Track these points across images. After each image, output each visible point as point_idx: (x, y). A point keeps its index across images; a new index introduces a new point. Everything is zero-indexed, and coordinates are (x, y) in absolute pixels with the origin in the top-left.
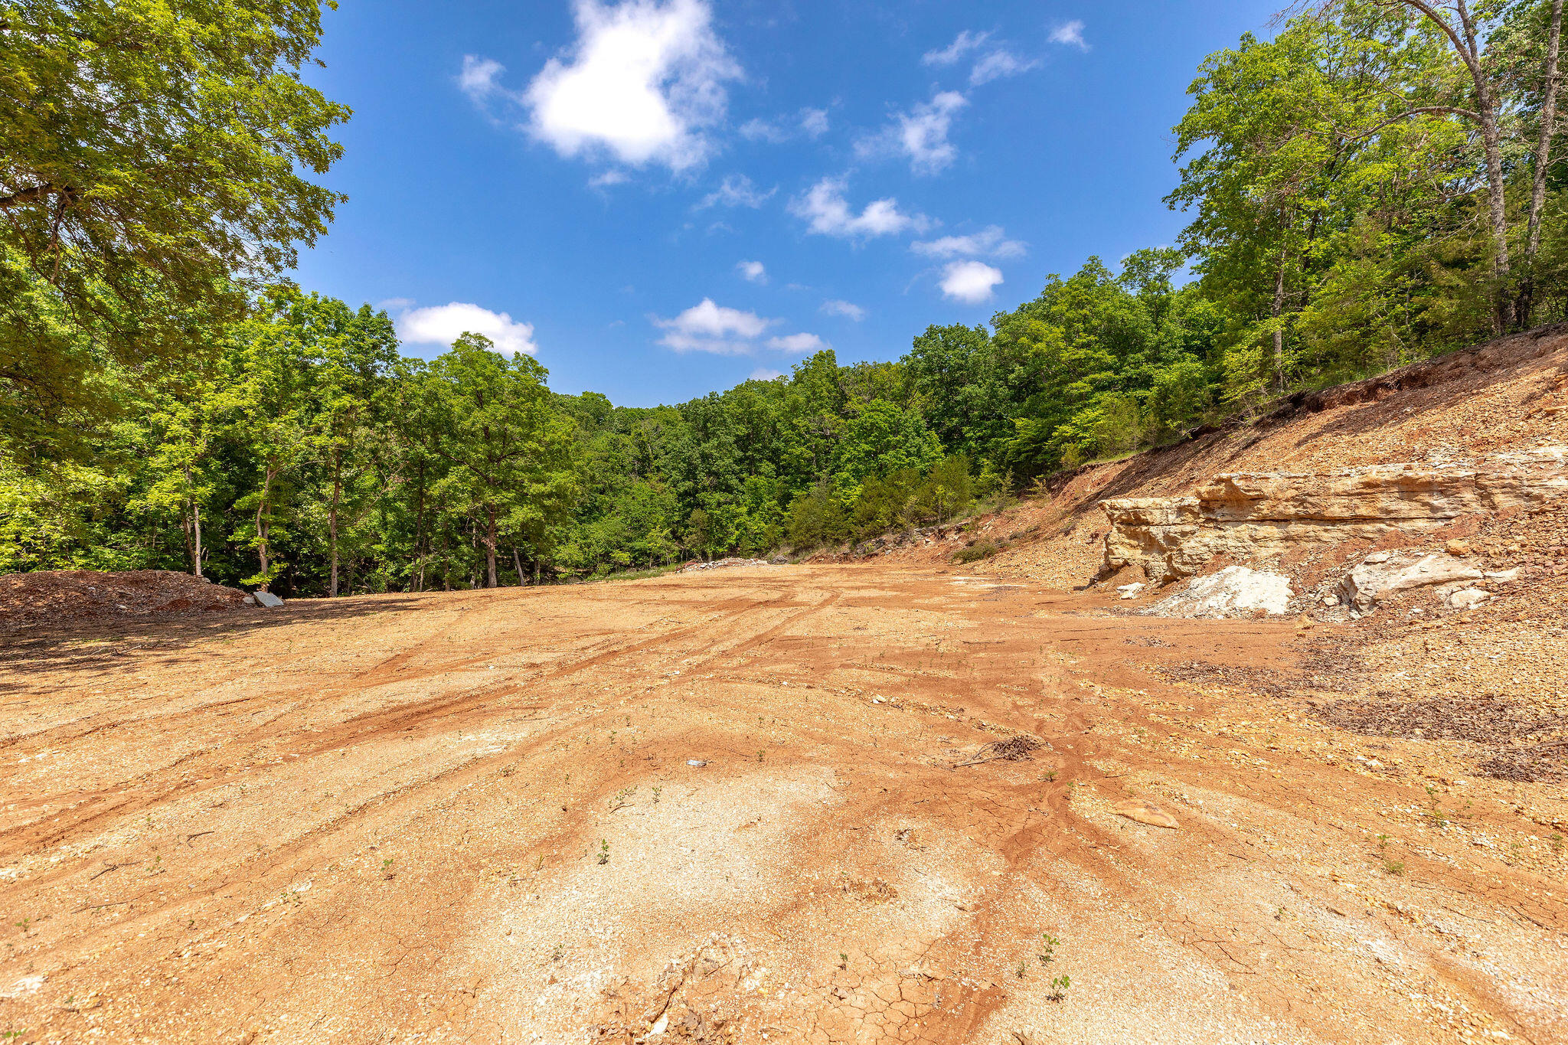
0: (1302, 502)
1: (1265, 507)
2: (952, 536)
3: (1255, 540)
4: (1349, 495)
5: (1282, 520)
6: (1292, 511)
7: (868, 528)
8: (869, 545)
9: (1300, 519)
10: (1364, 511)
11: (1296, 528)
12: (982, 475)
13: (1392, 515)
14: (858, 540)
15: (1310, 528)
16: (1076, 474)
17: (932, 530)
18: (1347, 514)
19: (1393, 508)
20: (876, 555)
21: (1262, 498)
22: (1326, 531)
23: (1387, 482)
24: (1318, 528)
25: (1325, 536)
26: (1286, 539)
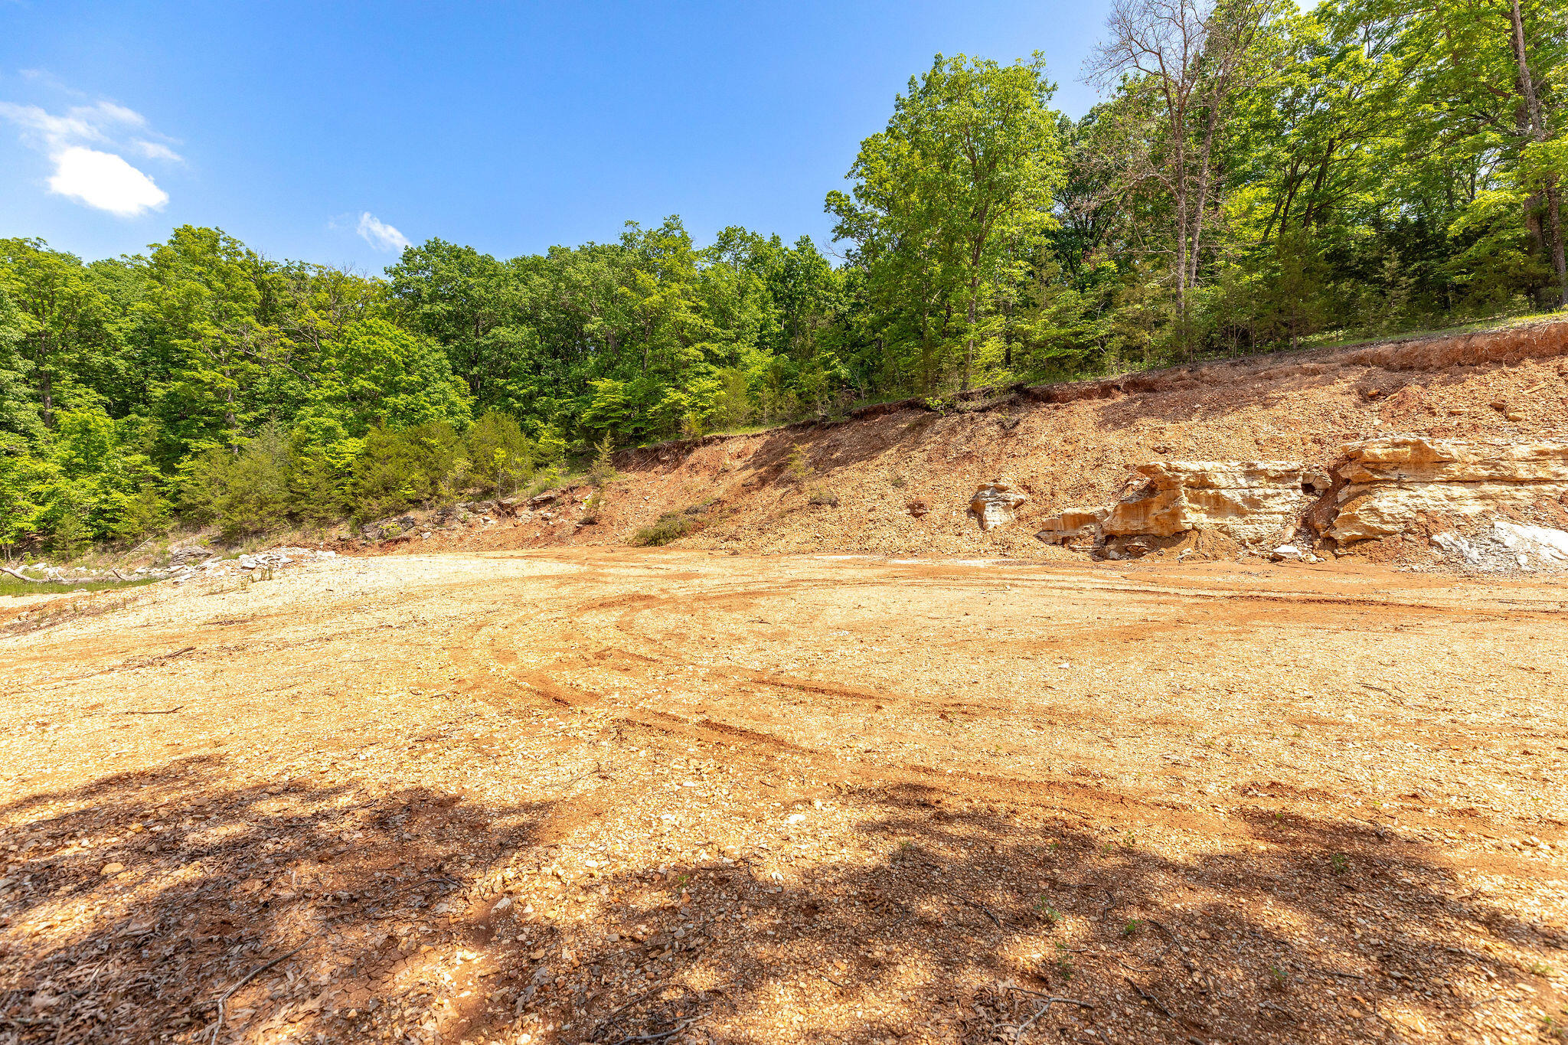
0: (1494, 466)
1: (1455, 469)
2: (525, 514)
3: (1452, 499)
4: (1527, 461)
5: (1476, 481)
6: (1486, 473)
7: (386, 501)
8: (391, 525)
9: (1491, 480)
10: (1541, 474)
11: (1488, 488)
12: (542, 440)
13: (1562, 478)
14: (367, 519)
15: (1503, 487)
16: (697, 445)
17: (490, 506)
18: (1531, 477)
19: (1561, 472)
20: (407, 540)
21: (1453, 461)
22: (1517, 490)
23: (1554, 451)
24: (1509, 488)
25: (1519, 495)
26: (1482, 498)
